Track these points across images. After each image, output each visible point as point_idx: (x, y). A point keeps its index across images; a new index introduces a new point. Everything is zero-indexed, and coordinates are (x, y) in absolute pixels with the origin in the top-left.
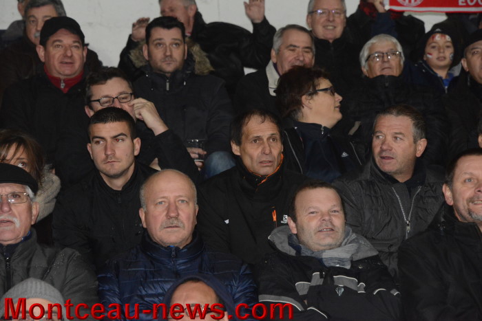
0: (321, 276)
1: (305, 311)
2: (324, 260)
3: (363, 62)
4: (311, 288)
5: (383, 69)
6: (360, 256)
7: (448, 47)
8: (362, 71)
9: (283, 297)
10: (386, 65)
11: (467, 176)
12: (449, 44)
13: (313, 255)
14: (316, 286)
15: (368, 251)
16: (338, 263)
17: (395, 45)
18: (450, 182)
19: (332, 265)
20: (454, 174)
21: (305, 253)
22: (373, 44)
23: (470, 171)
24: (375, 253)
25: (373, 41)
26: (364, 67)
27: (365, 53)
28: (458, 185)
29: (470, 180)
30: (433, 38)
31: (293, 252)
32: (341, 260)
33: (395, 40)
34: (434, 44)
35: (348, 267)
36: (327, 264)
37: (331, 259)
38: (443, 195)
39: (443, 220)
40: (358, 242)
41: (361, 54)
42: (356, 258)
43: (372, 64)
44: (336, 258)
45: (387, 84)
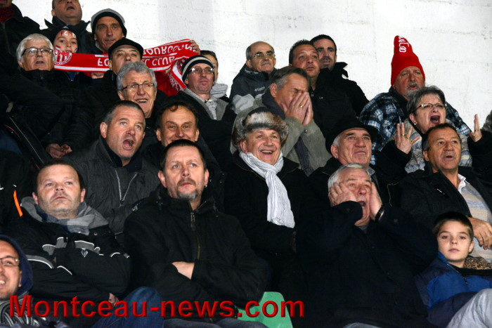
0: (65, 240)
1: (55, 269)
2: (69, 227)
3: (19, 56)
4: (56, 250)
5: (37, 63)
6: (95, 225)
7: (73, 43)
8: (18, 64)
9: (36, 257)
10: (40, 59)
11: (174, 164)
12: (75, 41)
13: (58, 223)
14: (60, 249)
15: (100, 222)
16: (80, 230)
17: (48, 44)
18: (162, 169)
19: (76, 231)
20: (165, 162)
21: (50, 220)
22: (28, 40)
23: (175, 160)
24: (106, 223)
25: (29, 38)
26: (20, 61)
27: (21, 48)
28: (169, 171)
29: (177, 166)
30: (62, 34)
31: (40, 219)
32: (82, 228)
33: (48, 40)
34: (62, 39)
35: (87, 233)
36: (71, 230)
37: (75, 226)
38: (159, 180)
39: (160, 198)
40: (94, 214)
41: (18, 49)
42: (92, 227)
43: (28, 58)
44: (78, 226)
45: (42, 78)
